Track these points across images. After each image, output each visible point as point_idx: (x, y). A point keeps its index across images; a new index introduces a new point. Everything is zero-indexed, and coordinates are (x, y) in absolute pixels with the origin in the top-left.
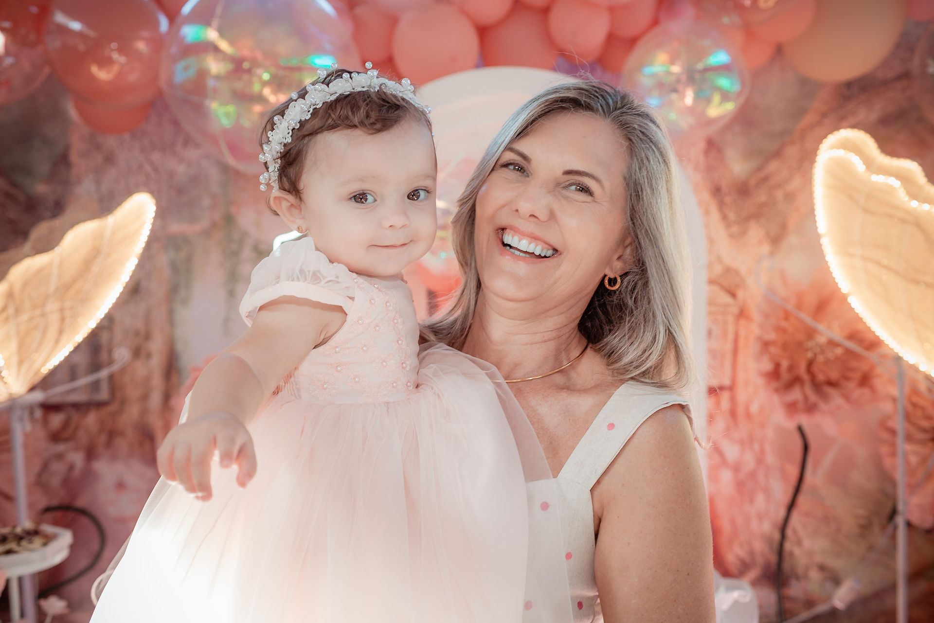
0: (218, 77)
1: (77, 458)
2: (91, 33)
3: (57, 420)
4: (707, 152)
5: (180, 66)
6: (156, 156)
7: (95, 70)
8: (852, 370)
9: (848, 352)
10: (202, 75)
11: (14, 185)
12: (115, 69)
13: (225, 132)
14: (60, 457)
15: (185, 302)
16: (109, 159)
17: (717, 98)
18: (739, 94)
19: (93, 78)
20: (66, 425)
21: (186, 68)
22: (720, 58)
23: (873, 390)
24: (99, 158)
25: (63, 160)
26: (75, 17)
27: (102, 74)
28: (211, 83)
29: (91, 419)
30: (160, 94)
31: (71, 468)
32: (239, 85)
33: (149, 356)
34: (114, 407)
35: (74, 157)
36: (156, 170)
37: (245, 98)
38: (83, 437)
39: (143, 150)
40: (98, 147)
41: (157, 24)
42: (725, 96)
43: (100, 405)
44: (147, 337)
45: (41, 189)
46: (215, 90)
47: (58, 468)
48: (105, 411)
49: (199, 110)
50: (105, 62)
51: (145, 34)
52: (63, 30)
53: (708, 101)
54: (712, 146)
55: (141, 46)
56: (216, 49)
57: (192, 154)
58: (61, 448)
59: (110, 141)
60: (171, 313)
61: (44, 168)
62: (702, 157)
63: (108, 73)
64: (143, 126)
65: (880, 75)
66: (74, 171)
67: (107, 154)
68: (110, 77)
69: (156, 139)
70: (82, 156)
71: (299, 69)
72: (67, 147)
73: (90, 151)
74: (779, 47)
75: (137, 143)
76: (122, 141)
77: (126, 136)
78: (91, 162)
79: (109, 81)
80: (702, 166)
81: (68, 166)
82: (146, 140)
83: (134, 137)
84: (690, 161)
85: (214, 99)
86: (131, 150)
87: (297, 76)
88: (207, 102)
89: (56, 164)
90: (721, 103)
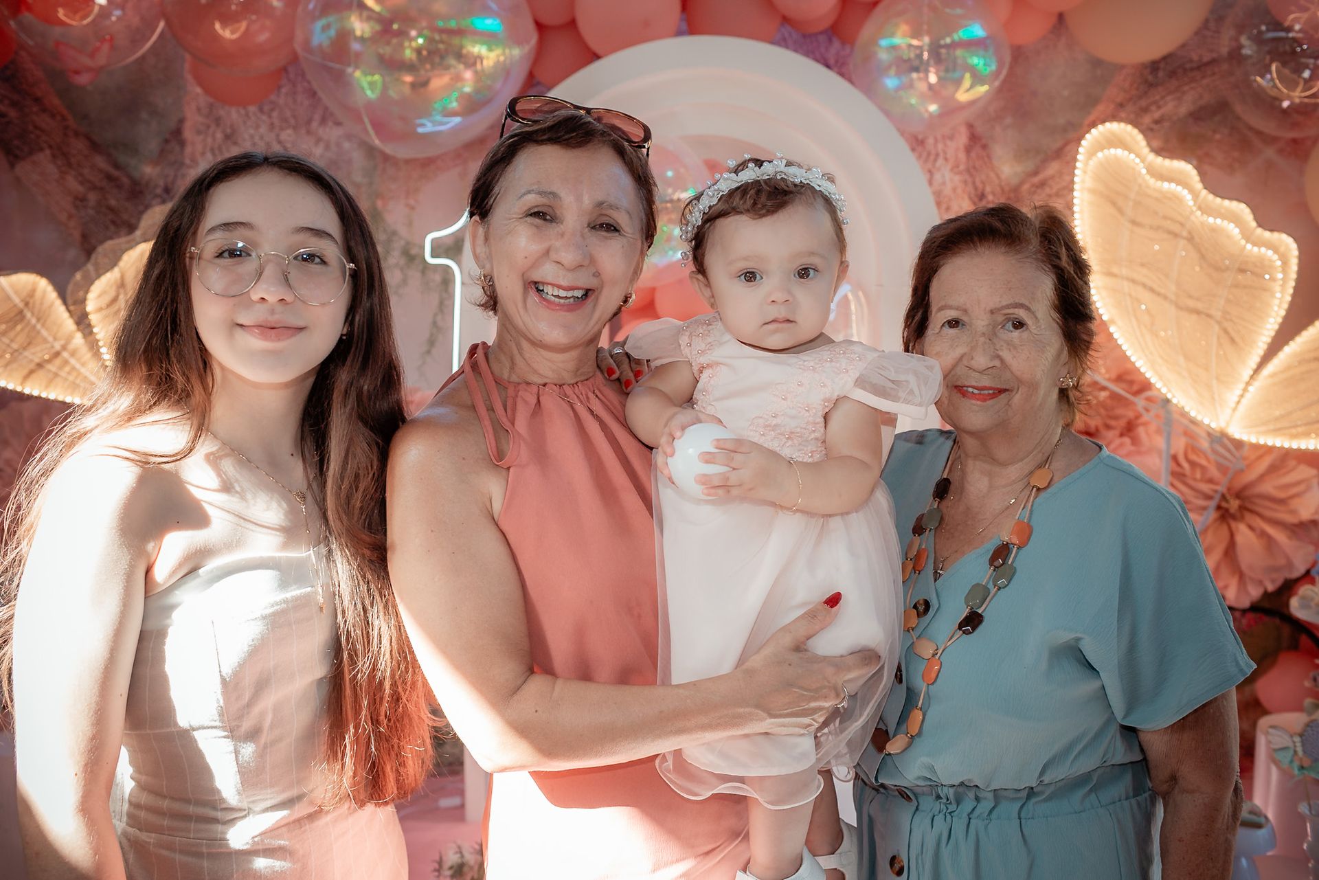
0: (362, 39)
4: (968, 150)
5: (319, 25)
7: (217, 26)
8: (1116, 418)
9: (1114, 396)
10: (344, 36)
11: (117, 166)
12: (243, 27)
13: (369, 105)
17: (967, 79)
18: (996, 74)
19: (216, 37)
21: (326, 28)
22: (976, 31)
23: (1135, 441)
24: (219, 136)
25: (176, 136)
27: (227, 33)
28: (356, 46)
30: (295, 59)
32: (386, 50)
35: (188, 134)
37: (392, 65)
39: (272, 126)
40: (218, 121)
42: (978, 78)
45: (148, 171)
46: (358, 55)
49: (340, 78)
50: (230, 18)
53: (958, 83)
54: (977, 142)
56: (362, 6)
57: (332, 133)
59: (233, 115)
61: (152, 145)
62: (962, 156)
63: (233, 32)
64: (273, 97)
65: (1195, 57)
66: (188, 150)
67: (229, 131)
68: (235, 36)
69: (288, 114)
70: (199, 132)
71: (460, 32)
72: (181, 121)
73: (208, 127)
74: (1061, 17)
75: (264, 118)
76: (247, 115)
77: (252, 109)
78: (209, 140)
79: (233, 41)
80: (962, 167)
81: (182, 144)
82: (275, 114)
83: (261, 110)
84: (946, 159)
85: (357, 67)
86: (257, 127)
87: (456, 41)
88: (350, 70)
89: (167, 141)
90: (972, 87)
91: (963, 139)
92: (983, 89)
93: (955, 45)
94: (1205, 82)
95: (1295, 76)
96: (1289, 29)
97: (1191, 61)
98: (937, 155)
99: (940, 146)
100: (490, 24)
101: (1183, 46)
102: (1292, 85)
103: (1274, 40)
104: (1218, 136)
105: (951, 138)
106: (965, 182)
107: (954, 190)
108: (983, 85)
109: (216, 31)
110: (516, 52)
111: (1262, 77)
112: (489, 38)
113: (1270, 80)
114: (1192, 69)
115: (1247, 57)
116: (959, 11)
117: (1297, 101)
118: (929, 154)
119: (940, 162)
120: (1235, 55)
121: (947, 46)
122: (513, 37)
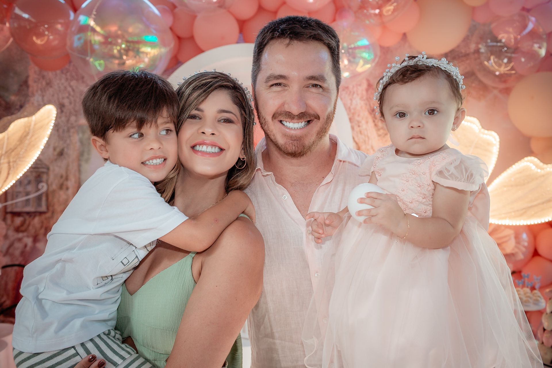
1: (29, 241)
2: (33, 20)
3: (18, 221)
4: (367, 90)
5: (76, 38)
6: (73, 83)
7: (34, 38)
12: (46, 38)
14: (20, 240)
15: (87, 161)
16: (49, 84)
17: (361, 62)
18: (374, 60)
19: (34, 43)
20: (23, 223)
21: (79, 39)
22: (364, 42)
24: (44, 83)
25: (25, 83)
26: (25, 11)
27: (39, 42)
29: (37, 221)
30: (67, 54)
31: (26, 246)
32: (106, 50)
33: (67, 189)
34: (48, 215)
35: (31, 82)
36: (73, 90)
37: (108, 57)
38: (32, 230)
39: (67, 79)
40: (43, 77)
41: (69, 16)
42: (366, 62)
43: (41, 213)
44: (67, 179)
45: (13, 98)
47: (19, 246)
48: (43, 217)
50: (40, 35)
51: (61, 21)
52: (19, 18)
53: (357, 64)
55: (59, 27)
56: (93, 30)
58: (20, 235)
59: (50, 75)
60: (79, 166)
61: (15, 87)
62: (364, 93)
63: (41, 41)
64: (67, 67)
65: (463, 51)
66: (31, 89)
67: (48, 81)
68: (43, 43)
69: (74, 74)
70: (35, 82)
71: (138, 42)
72: (28, 77)
73: (39, 79)
74: (405, 35)
75: (64, 76)
76: (56, 75)
77: (58, 72)
78: (40, 85)
79: (43, 45)
80: (365, 98)
81: (28, 86)
82: (68, 74)
83: (62, 72)
84: (358, 94)
85: (91, 57)
86: (60, 80)
87: (137, 46)
88: (88, 58)
89: (21, 86)
90: (364, 65)
91: (365, 85)
92: (368, 66)
93: (355, 48)
94: (468, 62)
95: (500, 62)
96: (500, 41)
97: (461, 53)
98: (354, 93)
99: (355, 89)
100: (152, 38)
101: (458, 46)
102: (500, 66)
103: (493, 46)
104: (474, 85)
105: (360, 85)
106: (366, 104)
107: (361, 107)
108: (368, 64)
109: (34, 41)
110: (164, 50)
111: (488, 62)
112: (152, 45)
113: (491, 63)
114: (462, 56)
115: (482, 53)
116: (357, 34)
117: (502, 72)
118: (350, 92)
119: (355, 95)
120: (477, 51)
121: (351, 48)
122: (163, 43)
